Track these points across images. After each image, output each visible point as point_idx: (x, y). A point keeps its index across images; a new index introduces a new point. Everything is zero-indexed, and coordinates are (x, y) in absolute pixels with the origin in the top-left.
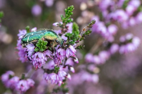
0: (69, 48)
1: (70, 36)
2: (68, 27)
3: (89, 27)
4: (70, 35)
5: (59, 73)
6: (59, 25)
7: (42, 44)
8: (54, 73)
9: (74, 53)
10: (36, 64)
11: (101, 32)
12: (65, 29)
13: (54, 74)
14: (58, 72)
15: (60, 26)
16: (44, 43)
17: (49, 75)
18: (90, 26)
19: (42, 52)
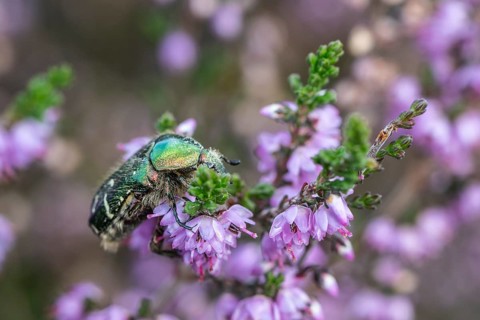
0: (327, 207)
1: (334, 163)
2: (316, 121)
3: (399, 126)
4: (334, 159)
5: (282, 296)
6: (286, 114)
7: (209, 183)
8: (262, 297)
9: (344, 225)
10: (195, 260)
11: (429, 139)
12: (303, 131)
13: (262, 301)
14: (277, 291)
15: (288, 117)
16: (215, 181)
17: (242, 303)
18: (407, 122)
19: (212, 216)
